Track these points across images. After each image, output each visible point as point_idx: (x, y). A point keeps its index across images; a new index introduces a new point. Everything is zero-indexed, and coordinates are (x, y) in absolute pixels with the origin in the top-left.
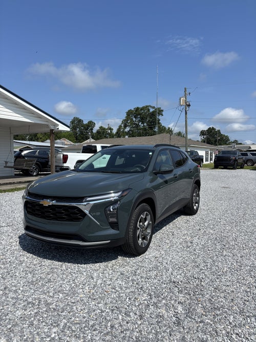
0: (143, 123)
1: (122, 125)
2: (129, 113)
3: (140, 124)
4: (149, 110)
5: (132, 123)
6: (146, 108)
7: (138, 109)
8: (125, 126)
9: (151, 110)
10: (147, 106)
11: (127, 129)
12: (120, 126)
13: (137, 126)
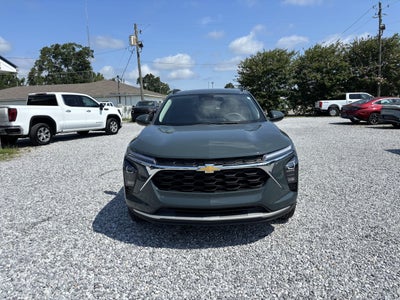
0: (66, 66)
1: (36, 68)
2: (45, 52)
3: (63, 67)
4: (74, 49)
5: (51, 65)
6: (70, 46)
7: (57, 46)
8: (41, 69)
9: (77, 50)
10: (70, 44)
11: (45, 74)
12: (33, 70)
13: (59, 70)
